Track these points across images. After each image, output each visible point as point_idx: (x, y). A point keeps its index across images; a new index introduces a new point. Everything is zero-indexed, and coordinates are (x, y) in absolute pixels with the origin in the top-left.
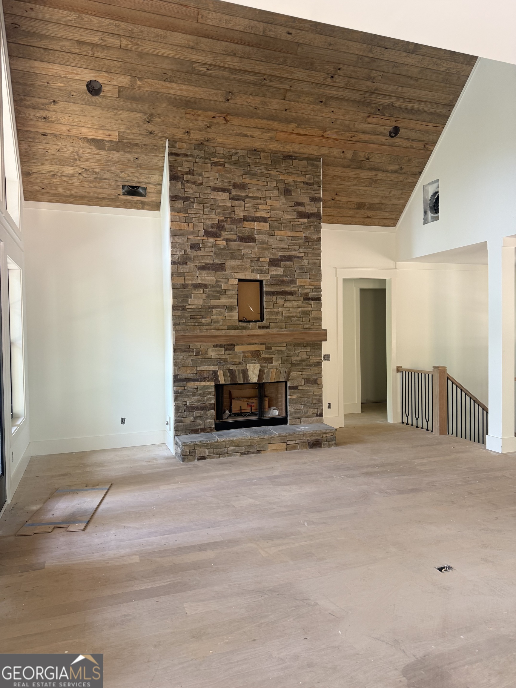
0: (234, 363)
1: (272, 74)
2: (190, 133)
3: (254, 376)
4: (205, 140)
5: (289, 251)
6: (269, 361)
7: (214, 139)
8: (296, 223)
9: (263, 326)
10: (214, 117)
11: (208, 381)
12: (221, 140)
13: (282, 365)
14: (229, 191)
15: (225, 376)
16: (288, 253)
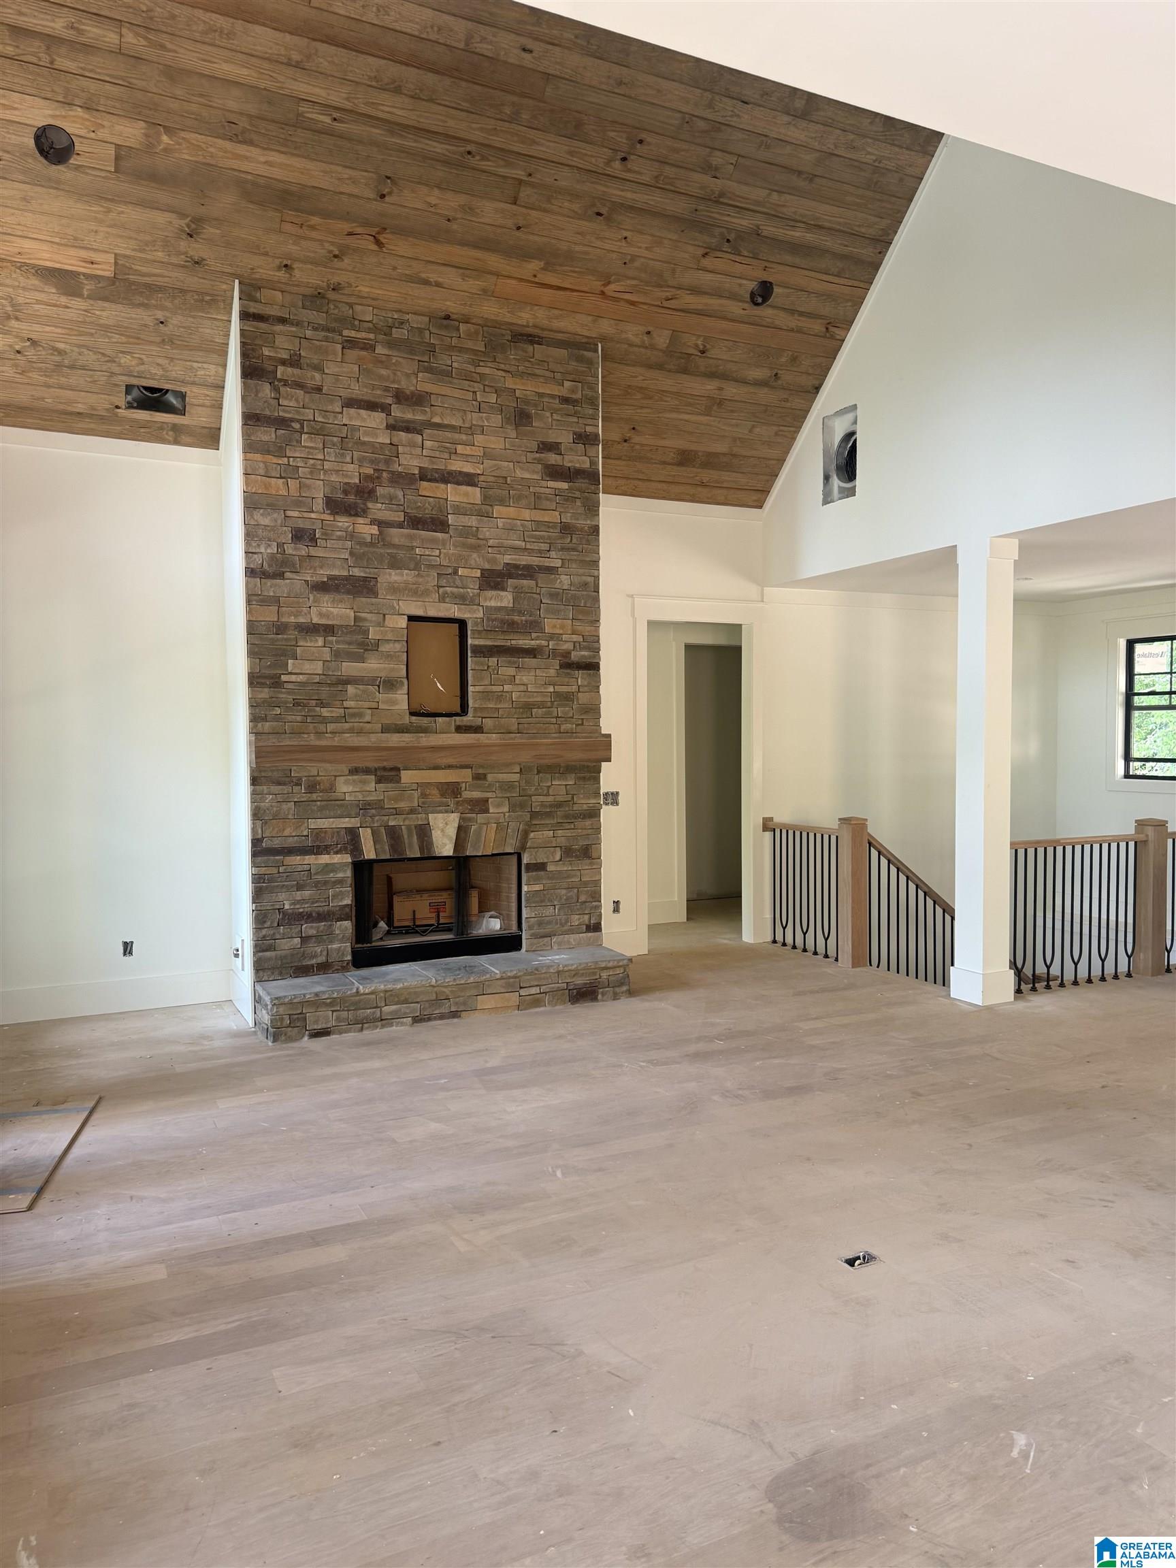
0: (398, 812)
1: (486, 142)
2: (293, 269)
3: (446, 841)
4: (328, 286)
5: (526, 554)
6: (481, 806)
7: (350, 285)
8: (542, 490)
9: (466, 726)
10: (350, 234)
11: (336, 853)
12: (367, 290)
13: (509, 816)
14: (385, 409)
15: (376, 842)
16: (524, 560)
